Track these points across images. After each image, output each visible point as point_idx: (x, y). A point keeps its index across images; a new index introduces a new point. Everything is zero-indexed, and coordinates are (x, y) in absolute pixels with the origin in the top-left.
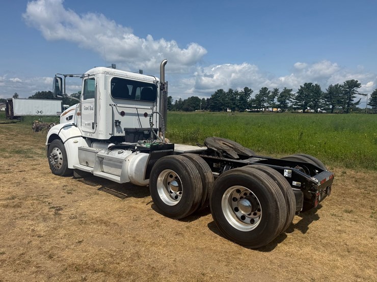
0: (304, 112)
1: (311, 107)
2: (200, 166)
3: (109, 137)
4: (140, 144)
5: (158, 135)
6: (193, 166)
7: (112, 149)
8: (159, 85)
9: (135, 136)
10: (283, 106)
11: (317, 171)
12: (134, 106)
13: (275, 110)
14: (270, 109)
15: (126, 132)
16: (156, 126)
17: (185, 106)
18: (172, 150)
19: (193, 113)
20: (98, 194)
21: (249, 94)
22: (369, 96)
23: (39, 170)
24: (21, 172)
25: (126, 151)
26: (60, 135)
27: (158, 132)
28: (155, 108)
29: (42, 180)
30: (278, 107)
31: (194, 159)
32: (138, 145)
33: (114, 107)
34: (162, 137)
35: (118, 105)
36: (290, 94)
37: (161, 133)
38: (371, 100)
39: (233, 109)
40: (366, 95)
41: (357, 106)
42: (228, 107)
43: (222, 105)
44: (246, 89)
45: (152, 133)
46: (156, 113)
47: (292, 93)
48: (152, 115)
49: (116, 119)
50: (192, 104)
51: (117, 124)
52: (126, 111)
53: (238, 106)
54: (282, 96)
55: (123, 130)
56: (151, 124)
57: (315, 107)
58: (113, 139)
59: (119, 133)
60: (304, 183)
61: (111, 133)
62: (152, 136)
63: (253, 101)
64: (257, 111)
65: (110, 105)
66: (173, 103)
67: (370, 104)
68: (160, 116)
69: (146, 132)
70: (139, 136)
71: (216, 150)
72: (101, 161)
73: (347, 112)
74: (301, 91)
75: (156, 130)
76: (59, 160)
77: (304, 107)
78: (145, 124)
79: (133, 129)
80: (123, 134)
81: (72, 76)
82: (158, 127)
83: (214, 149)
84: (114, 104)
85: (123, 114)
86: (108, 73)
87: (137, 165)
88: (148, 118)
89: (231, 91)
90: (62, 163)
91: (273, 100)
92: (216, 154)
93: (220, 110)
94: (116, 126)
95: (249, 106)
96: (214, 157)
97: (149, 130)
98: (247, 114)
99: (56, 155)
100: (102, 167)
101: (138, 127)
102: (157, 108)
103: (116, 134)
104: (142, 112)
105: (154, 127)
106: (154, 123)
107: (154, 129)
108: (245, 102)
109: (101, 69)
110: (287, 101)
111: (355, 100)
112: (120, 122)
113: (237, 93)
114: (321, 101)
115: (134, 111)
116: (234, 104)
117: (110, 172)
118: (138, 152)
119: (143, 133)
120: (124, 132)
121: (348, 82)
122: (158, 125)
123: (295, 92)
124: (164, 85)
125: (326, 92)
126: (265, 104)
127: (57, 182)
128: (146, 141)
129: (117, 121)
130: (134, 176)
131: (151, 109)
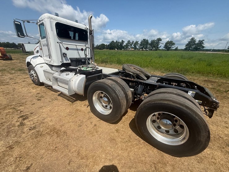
0: (142, 50)
1: (145, 48)
2: (123, 87)
3: (60, 64)
4: (80, 68)
5: (90, 62)
6: (119, 88)
7: (62, 71)
8: (88, 31)
9: (76, 63)
10: (135, 48)
11: (196, 87)
12: (74, 44)
13: (132, 49)
14: (131, 49)
15: (71, 60)
16: (89, 56)
17: (99, 48)
18: (101, 74)
19: (103, 50)
20: (57, 100)
21: (123, 43)
22: (164, 44)
23: (27, 82)
24: (15, 83)
25: (71, 73)
26: (31, 63)
27: (90, 60)
28: (87, 45)
29: (25, 89)
30: (133, 48)
31: (119, 82)
32: (79, 69)
33: (61, 44)
34: (93, 63)
35: (64, 43)
36: (138, 43)
37: (92, 60)
38: (165, 46)
39: (118, 49)
40: (163, 44)
41: (159, 48)
42: (116, 48)
43: (114, 47)
44: (122, 41)
45: (86, 60)
46: (88, 48)
47: (139, 43)
48: (86, 50)
49: (63, 52)
50: (102, 47)
51: (64, 55)
52: (69, 47)
53: (119, 48)
54: (135, 44)
55: (69, 59)
56: (86, 55)
57: (146, 48)
58: (63, 65)
59: (67, 61)
60: (205, 102)
61: (61, 61)
62: (87, 63)
63: (125, 46)
64: (126, 50)
65: (57, 42)
66: (95, 46)
67: (164, 47)
68: (90, 50)
69: (83, 60)
70: (79, 63)
71: (132, 74)
72: (56, 79)
73: (156, 50)
74: (141, 43)
75: (89, 59)
76: (34, 77)
77: (142, 48)
78: (82, 55)
79: (75, 58)
80: (70, 62)
81: (29, 22)
82: (90, 57)
83: (131, 73)
84: (60, 42)
85: (67, 49)
86: (52, 18)
87: (78, 84)
88: (84, 51)
89: (117, 41)
90: (37, 79)
91: (132, 46)
92: (132, 77)
93: (113, 49)
94: (64, 56)
95: (124, 48)
96: (131, 79)
97: (85, 59)
98: (122, 51)
99: (32, 75)
100: (58, 83)
101: (78, 57)
102: (88, 45)
103: (65, 62)
104: (80, 48)
105: (88, 57)
106: (88, 54)
107: (88, 58)
108: (122, 46)
109: (46, 15)
110: (137, 46)
111: (160, 46)
112: (66, 54)
113: (119, 43)
114: (148, 46)
115: (75, 47)
116: (118, 47)
117: (62, 86)
118: (78, 74)
119: (81, 61)
120: (70, 60)
121: (158, 39)
122: (90, 56)
123: (139, 42)
124: (91, 31)
125: (150, 42)
126: (129, 47)
127: (34, 91)
128: (83, 66)
129: (64, 54)
130: (77, 91)
131: (85, 46)
